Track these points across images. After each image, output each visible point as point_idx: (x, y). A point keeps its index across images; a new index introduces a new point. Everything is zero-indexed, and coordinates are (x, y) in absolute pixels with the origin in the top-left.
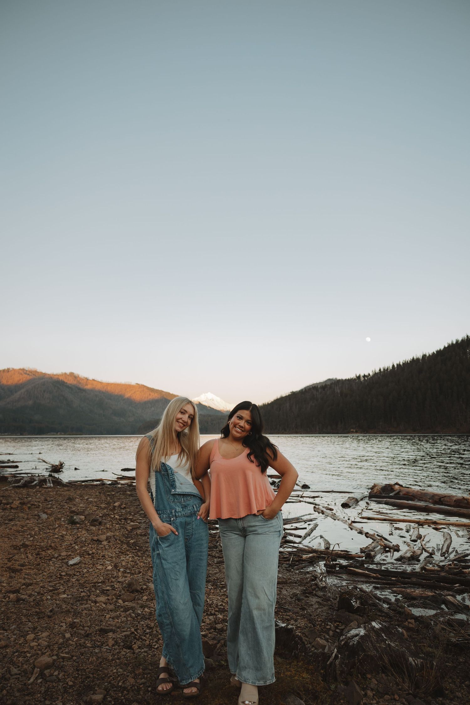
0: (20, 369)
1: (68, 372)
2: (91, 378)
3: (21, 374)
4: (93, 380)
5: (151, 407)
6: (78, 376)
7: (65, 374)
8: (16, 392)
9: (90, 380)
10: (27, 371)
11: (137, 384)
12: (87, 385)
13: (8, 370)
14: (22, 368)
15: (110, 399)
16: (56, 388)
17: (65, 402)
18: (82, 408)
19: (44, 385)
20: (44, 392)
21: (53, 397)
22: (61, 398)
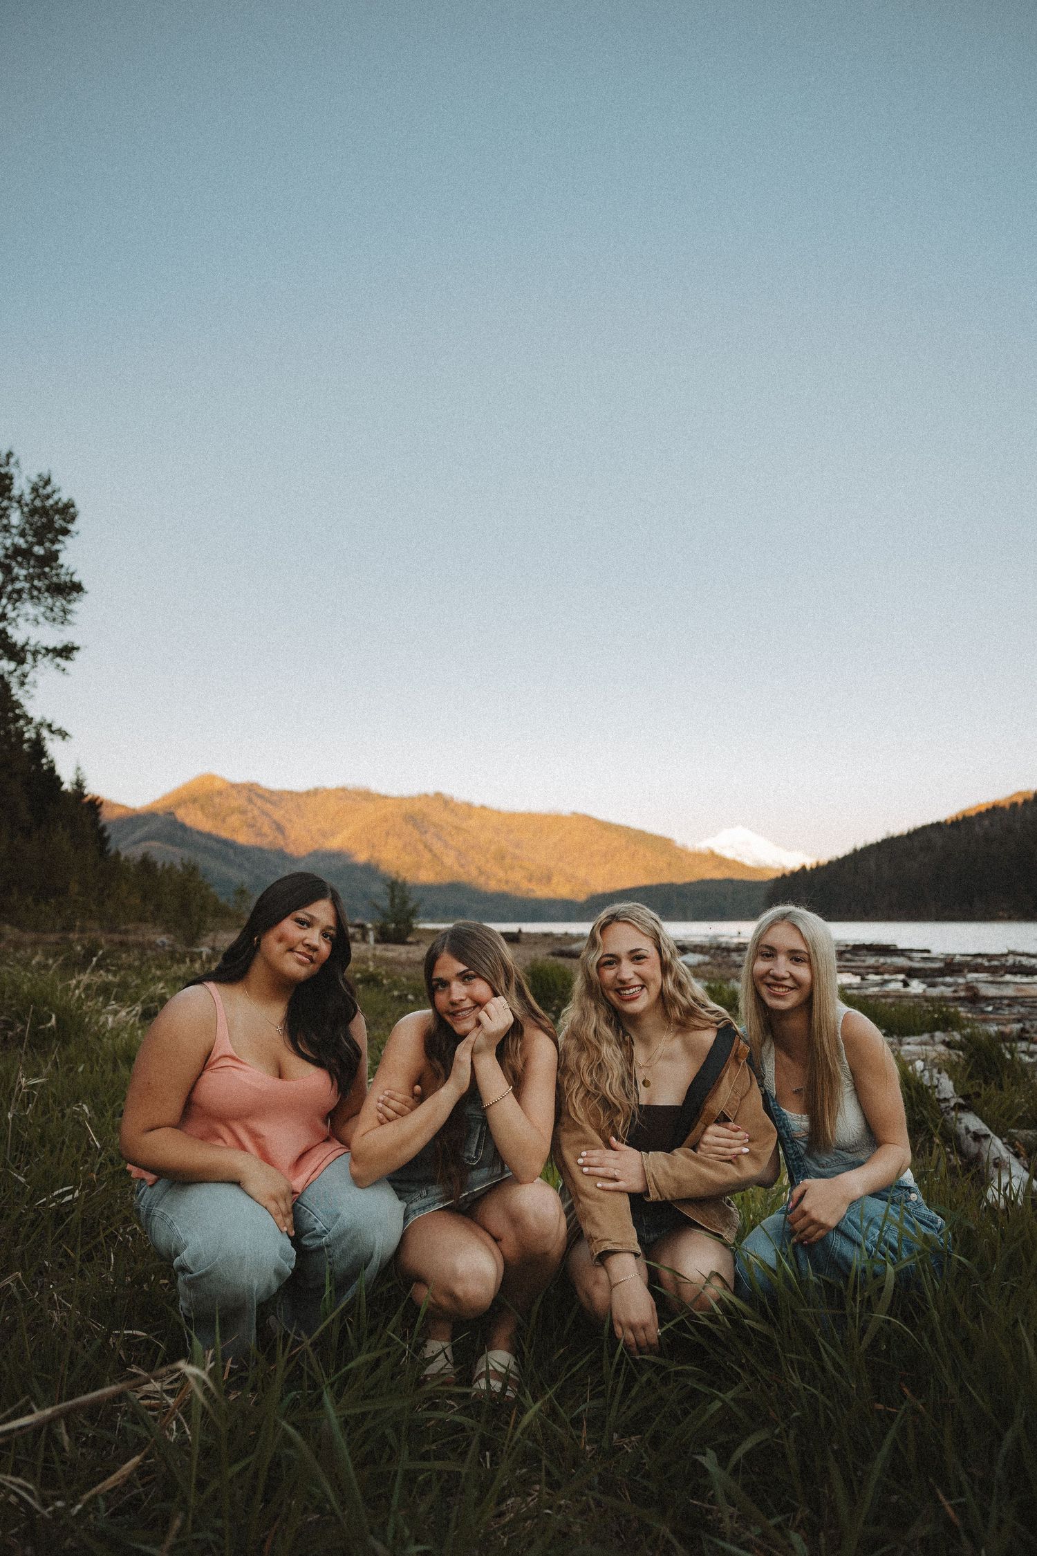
0: (337, 790)
1: (430, 789)
2: (477, 802)
3: (341, 797)
4: (483, 807)
5: (605, 863)
6: (452, 799)
7: (426, 796)
8: (333, 835)
9: (477, 808)
10: (350, 792)
11: (573, 813)
12: (470, 817)
13: (314, 793)
14: (341, 786)
15: (518, 846)
16: (410, 827)
17: (428, 856)
18: (462, 866)
19: (386, 821)
20: (388, 834)
21: (405, 846)
22: (421, 847)
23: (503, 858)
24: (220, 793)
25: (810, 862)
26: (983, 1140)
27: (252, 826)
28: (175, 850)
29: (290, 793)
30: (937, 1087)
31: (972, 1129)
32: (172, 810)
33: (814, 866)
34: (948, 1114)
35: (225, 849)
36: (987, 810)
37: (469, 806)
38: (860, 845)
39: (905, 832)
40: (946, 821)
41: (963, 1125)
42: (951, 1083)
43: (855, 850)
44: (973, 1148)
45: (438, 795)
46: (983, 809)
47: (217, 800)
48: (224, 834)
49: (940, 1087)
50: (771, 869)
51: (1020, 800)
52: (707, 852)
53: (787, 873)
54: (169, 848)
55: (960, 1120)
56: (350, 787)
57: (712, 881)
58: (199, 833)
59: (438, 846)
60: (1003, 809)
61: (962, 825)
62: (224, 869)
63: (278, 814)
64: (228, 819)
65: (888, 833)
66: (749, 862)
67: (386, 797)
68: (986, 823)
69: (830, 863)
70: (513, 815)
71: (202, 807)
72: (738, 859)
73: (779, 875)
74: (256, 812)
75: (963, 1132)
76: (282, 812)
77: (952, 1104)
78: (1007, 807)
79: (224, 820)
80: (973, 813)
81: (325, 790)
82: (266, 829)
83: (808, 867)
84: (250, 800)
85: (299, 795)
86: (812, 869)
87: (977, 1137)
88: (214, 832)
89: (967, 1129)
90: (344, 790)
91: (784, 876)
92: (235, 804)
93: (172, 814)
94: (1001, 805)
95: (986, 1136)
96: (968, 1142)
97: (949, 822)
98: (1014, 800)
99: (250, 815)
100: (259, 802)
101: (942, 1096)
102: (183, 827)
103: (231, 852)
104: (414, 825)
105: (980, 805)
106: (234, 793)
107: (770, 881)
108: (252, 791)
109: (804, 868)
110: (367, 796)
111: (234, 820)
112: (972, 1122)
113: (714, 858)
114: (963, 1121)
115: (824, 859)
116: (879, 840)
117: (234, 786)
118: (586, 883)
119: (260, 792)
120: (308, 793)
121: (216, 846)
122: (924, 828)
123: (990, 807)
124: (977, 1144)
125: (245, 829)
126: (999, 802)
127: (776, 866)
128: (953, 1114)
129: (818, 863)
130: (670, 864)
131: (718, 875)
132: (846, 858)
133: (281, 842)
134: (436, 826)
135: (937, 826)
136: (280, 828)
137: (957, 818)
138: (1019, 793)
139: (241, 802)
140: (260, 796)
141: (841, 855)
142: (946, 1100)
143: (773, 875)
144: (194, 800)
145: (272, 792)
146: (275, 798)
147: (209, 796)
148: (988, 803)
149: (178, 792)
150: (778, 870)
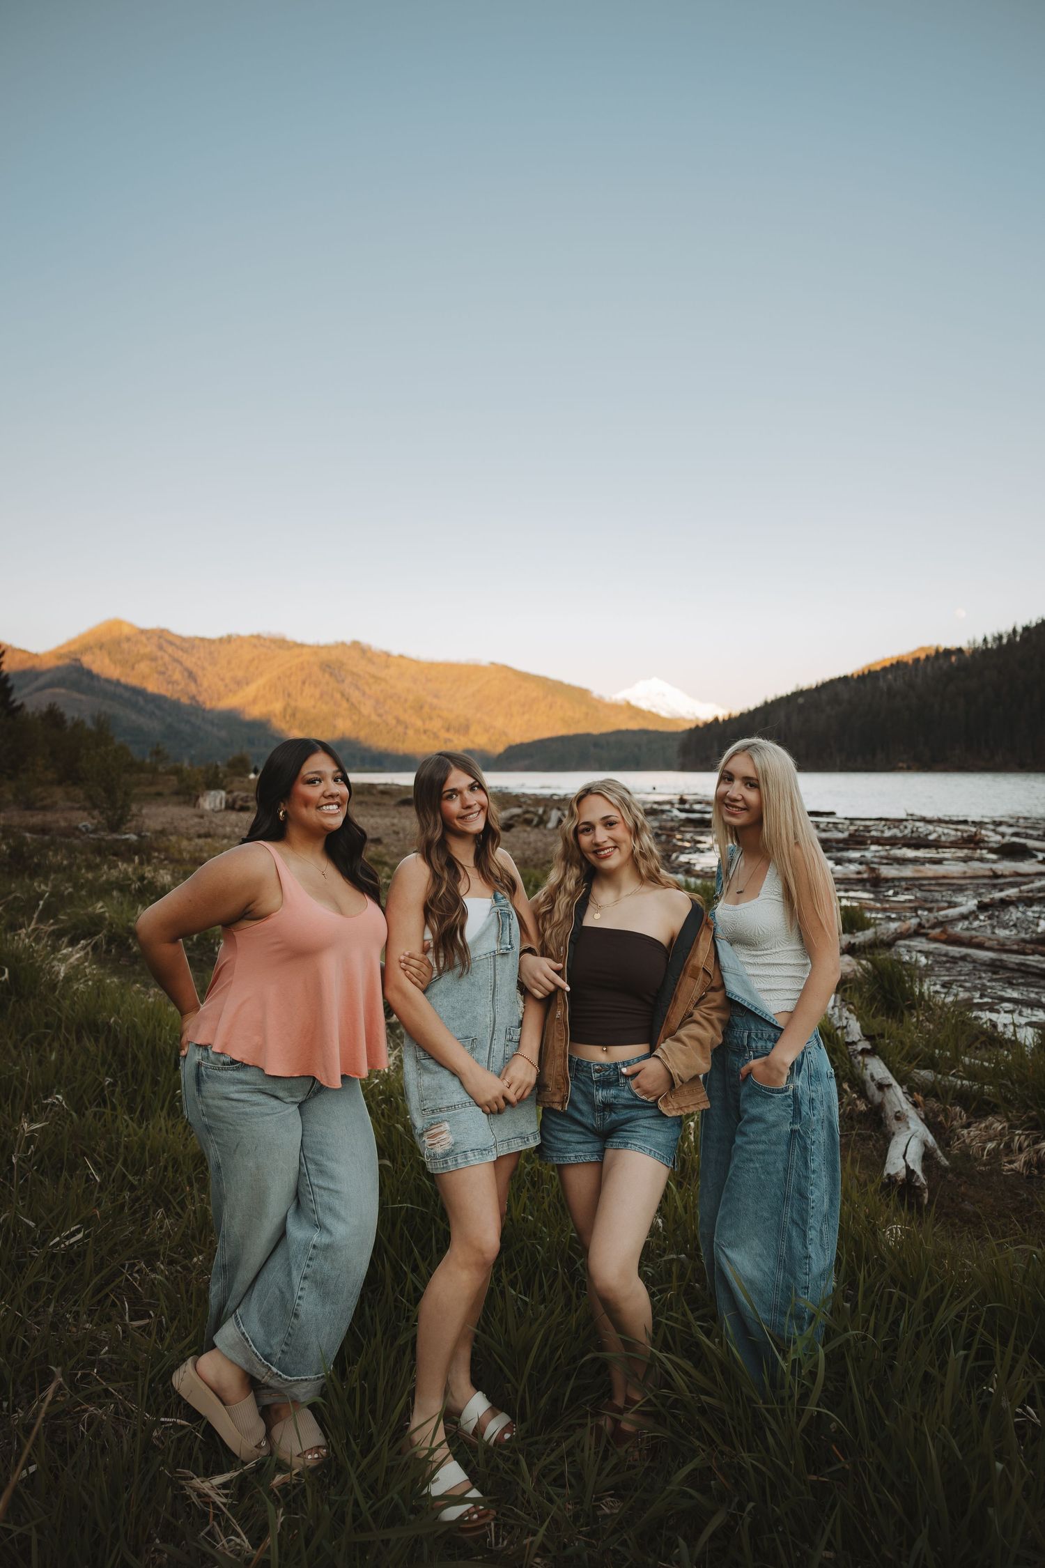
0: (252, 636)
1: (348, 639)
2: (395, 651)
3: (255, 646)
4: (401, 657)
5: (523, 713)
6: (370, 648)
7: (343, 644)
8: (247, 684)
9: (395, 657)
10: (265, 639)
11: (493, 664)
12: (387, 666)
13: (228, 640)
14: (255, 633)
15: (436, 696)
16: (327, 676)
17: (345, 705)
18: (380, 716)
19: (302, 669)
20: (304, 683)
21: (322, 696)
22: (338, 696)
23: (421, 707)
24: (128, 639)
25: (722, 714)
26: (886, 1089)
27: (163, 673)
28: (83, 697)
29: (202, 640)
30: (846, 1027)
31: (877, 1077)
32: (78, 656)
33: (726, 718)
34: (856, 1058)
35: (136, 697)
36: (892, 665)
37: (388, 655)
38: (771, 697)
39: (814, 686)
40: (852, 675)
41: (868, 1072)
42: (858, 1024)
43: (766, 703)
44: (877, 1096)
45: (356, 644)
46: (888, 664)
47: (125, 646)
48: (133, 680)
49: (848, 1029)
50: (684, 719)
51: (923, 656)
52: (623, 703)
53: (701, 725)
54: (76, 695)
55: (865, 1066)
56: (265, 635)
57: (627, 732)
58: (108, 681)
59: (355, 695)
60: (906, 664)
61: (868, 678)
62: (134, 717)
63: (189, 662)
64: (136, 666)
65: (797, 685)
66: (664, 714)
67: (302, 646)
68: (890, 676)
69: (742, 715)
70: (432, 665)
71: (109, 654)
72: (654, 710)
73: (693, 726)
74: (167, 658)
75: (869, 1078)
76: (194, 660)
77: (859, 1047)
78: (911, 662)
79: (133, 668)
80: (878, 668)
81: (239, 637)
82: (177, 676)
83: (721, 719)
84: (161, 648)
85: (211, 642)
86: (724, 720)
87: (882, 1087)
88: (123, 680)
89: (872, 1076)
90: (258, 637)
91: (697, 727)
92: (143, 650)
93: (77, 660)
94: (905, 660)
95: (889, 1086)
96: (872, 1089)
97: (855, 676)
98: (917, 655)
99: (160, 662)
100: (170, 649)
101: (849, 1040)
102: (89, 673)
103: (141, 700)
104: (331, 674)
105: (884, 660)
106: (144, 639)
107: (684, 732)
108: (162, 637)
109: (716, 720)
110: (282, 644)
111: (143, 667)
112: (877, 1069)
113: (630, 709)
114: (868, 1067)
115: (736, 710)
116: (789, 693)
117: (143, 632)
118: (505, 734)
119: (170, 638)
120: (221, 640)
121: (127, 695)
122: (832, 682)
123: (894, 662)
124: (881, 1093)
125: (156, 676)
126: (903, 656)
127: (689, 717)
128: (860, 1058)
129: (730, 715)
130: (587, 714)
131: (634, 725)
132: (757, 710)
133: (193, 688)
134: (353, 674)
135: (844, 680)
136: (191, 676)
137: (863, 673)
138: (922, 649)
139: (150, 648)
140: (171, 643)
141: (752, 707)
142: (854, 1043)
143: (687, 726)
144: (101, 647)
145: (183, 639)
146: (186, 645)
147: (117, 643)
148: (892, 658)
149: (82, 637)
150: (691, 721)
